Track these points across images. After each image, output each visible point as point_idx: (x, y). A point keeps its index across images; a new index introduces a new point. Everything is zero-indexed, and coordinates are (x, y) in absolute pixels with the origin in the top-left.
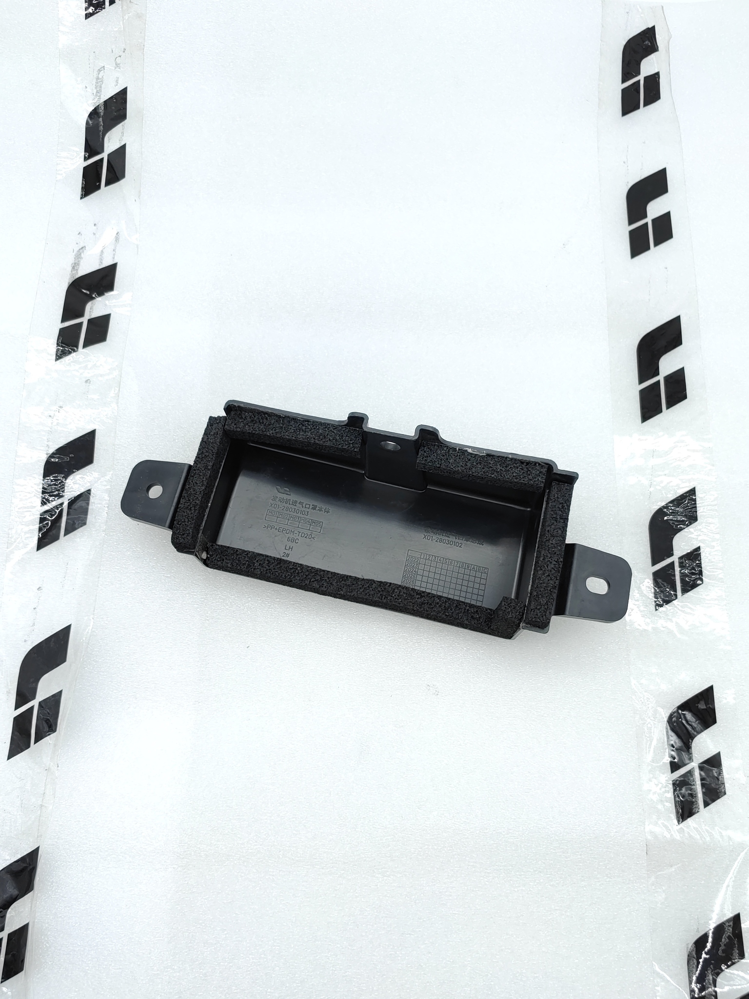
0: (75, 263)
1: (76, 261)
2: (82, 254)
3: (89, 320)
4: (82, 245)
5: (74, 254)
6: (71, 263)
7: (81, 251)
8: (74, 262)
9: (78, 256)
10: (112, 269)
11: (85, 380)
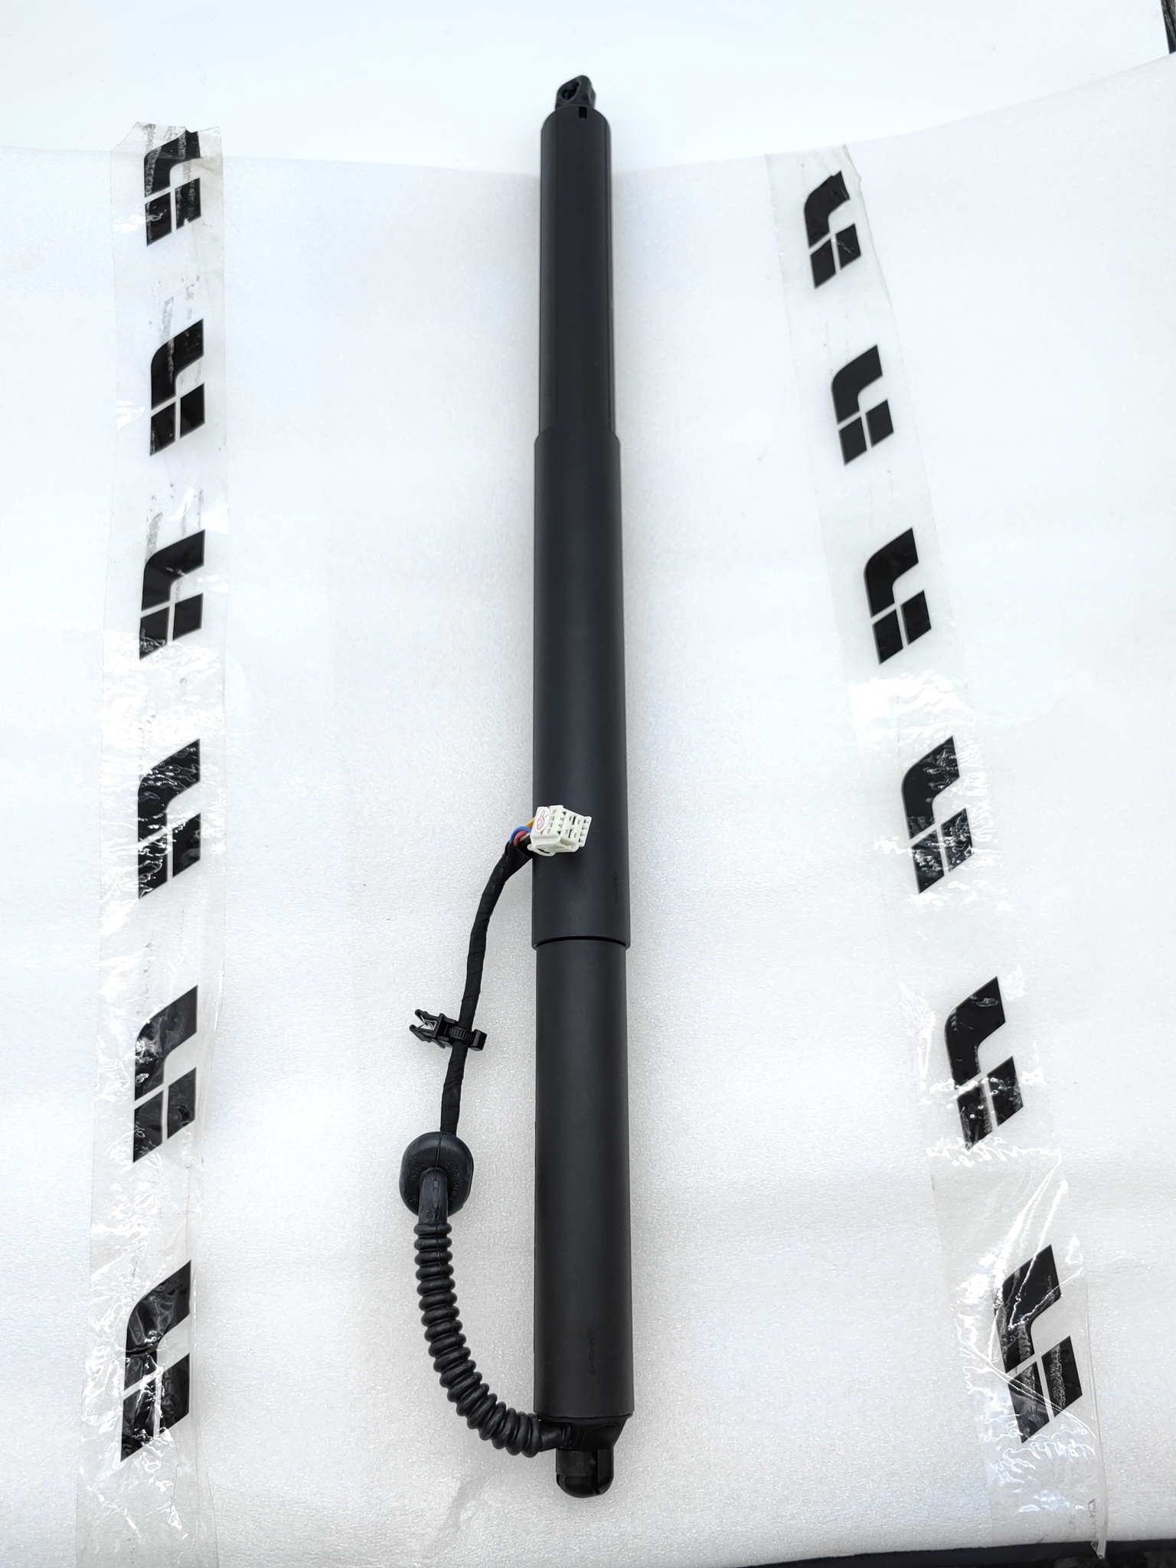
0: (151, 535)
1: (153, 533)
2: (159, 523)
3: (176, 605)
4: (156, 512)
5: (148, 523)
6: (146, 535)
7: (157, 519)
8: (150, 533)
9: (155, 525)
10: (199, 539)
11: (179, 679)
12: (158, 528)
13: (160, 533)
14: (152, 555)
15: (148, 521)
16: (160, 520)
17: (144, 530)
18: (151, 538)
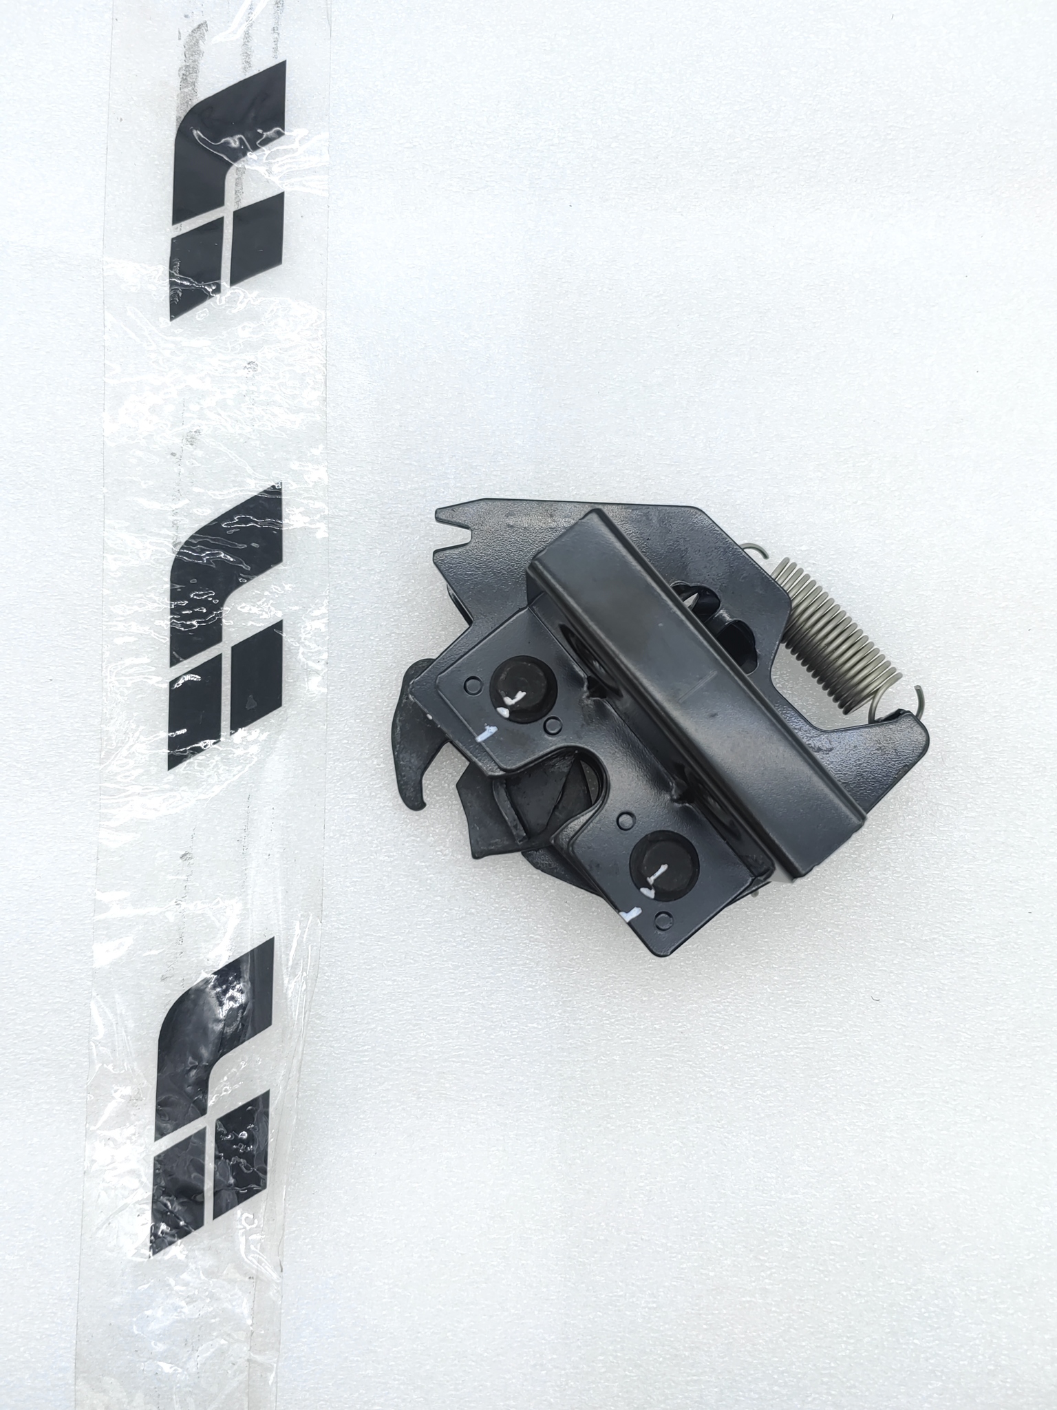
0: (187, 66)
1: (191, 63)
2: (200, 42)
3: (235, 213)
4: (198, 22)
5: (182, 42)
6: (177, 68)
7: (197, 35)
8: (184, 64)
9: (193, 49)
10: (276, 76)
12: (200, 53)
13: (204, 65)
14: (189, 109)
15: (180, 39)
16: (202, 36)
17: (175, 59)
18: (188, 75)
